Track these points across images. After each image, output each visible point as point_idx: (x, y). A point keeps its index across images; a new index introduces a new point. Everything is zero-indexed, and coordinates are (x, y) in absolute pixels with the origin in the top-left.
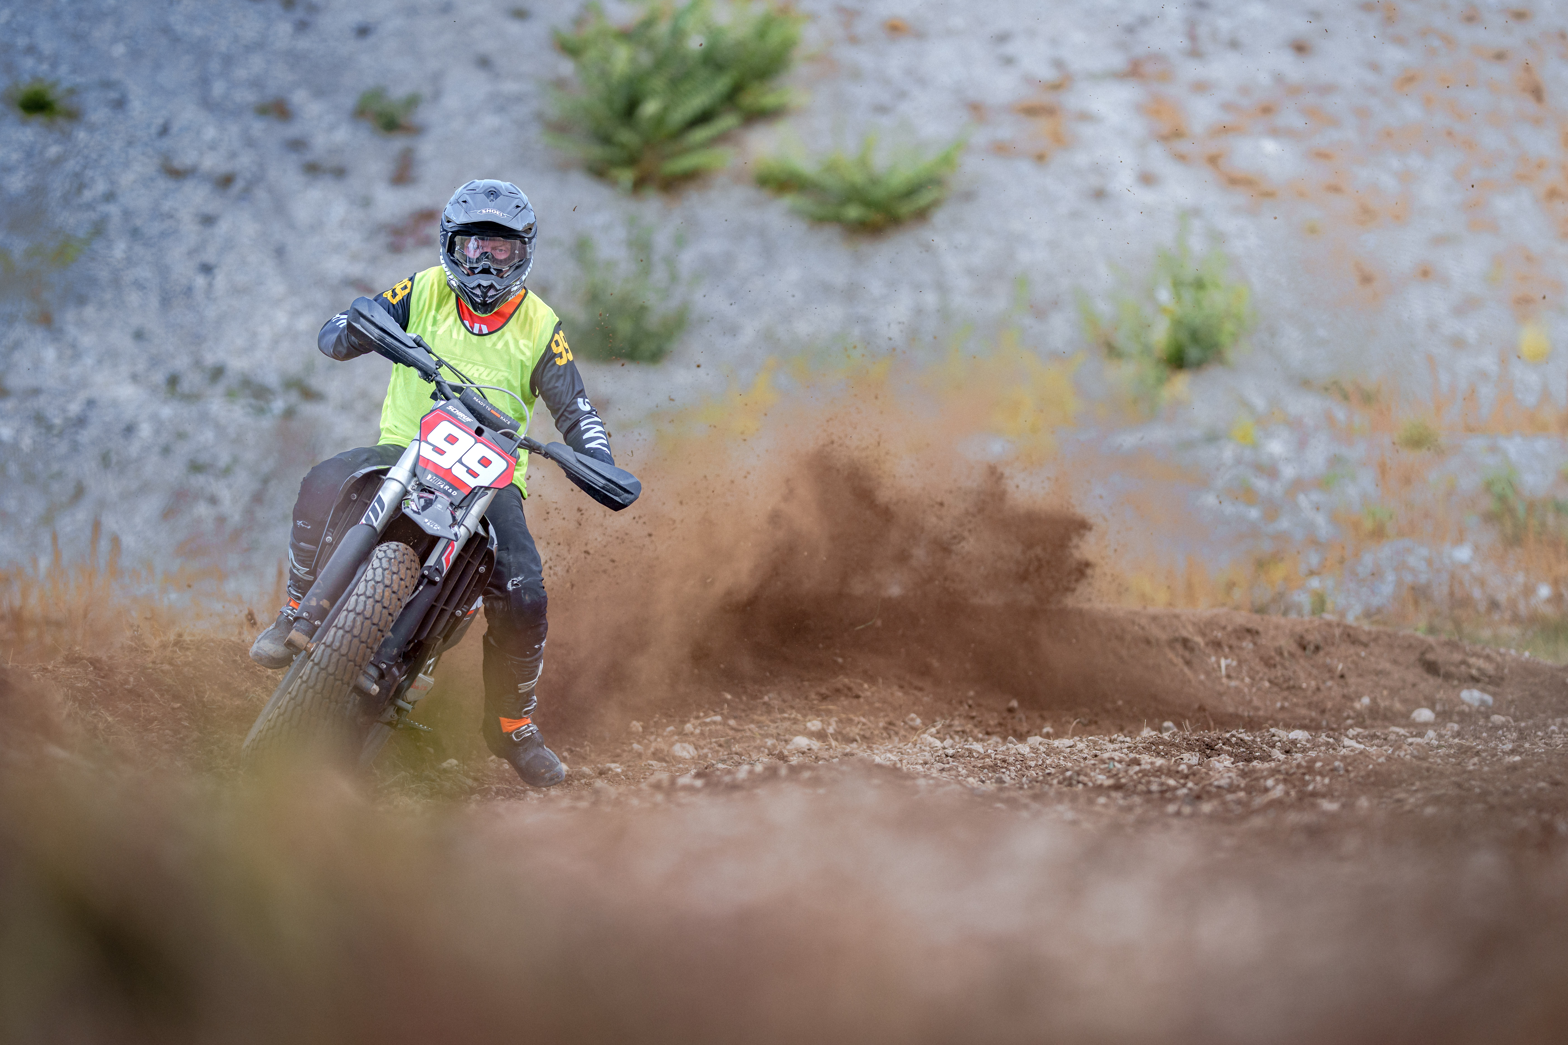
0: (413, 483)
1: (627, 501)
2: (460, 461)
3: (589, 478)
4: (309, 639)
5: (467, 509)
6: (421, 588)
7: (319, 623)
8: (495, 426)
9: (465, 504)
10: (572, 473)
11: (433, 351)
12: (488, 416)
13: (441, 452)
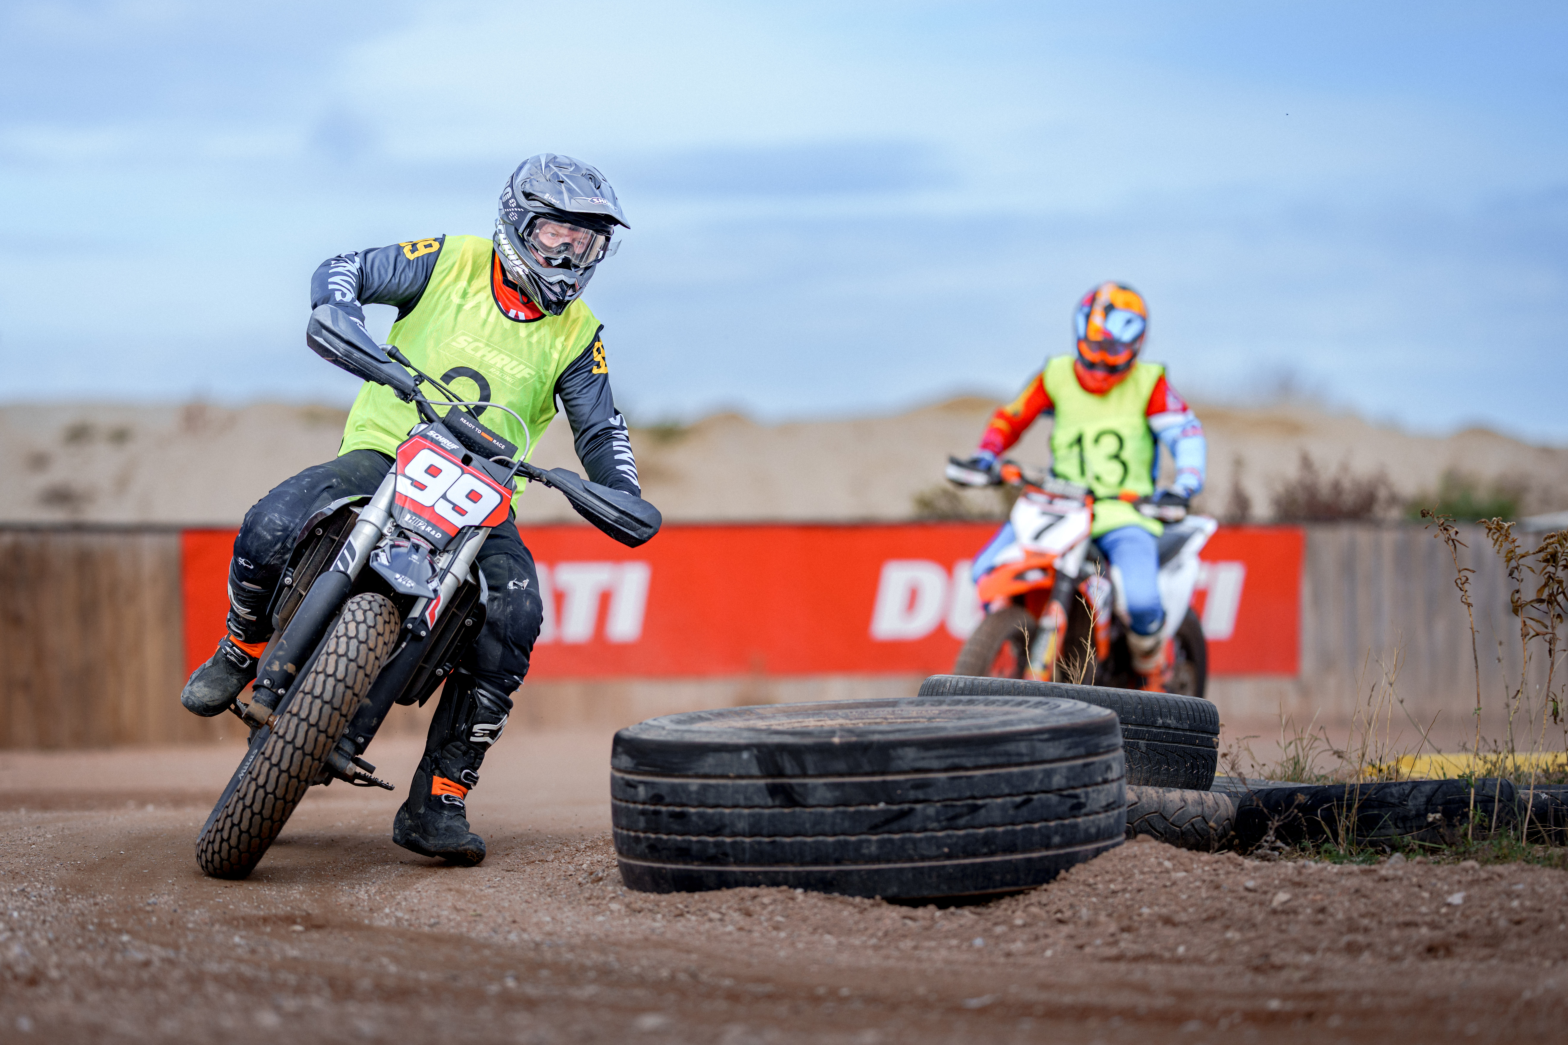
0: (389, 525)
1: (645, 536)
2: (444, 497)
3: (600, 510)
4: (271, 711)
5: (455, 552)
6: (404, 645)
7: (283, 692)
8: (487, 453)
9: (451, 547)
10: (579, 505)
11: (412, 364)
12: (478, 439)
13: (421, 487)
